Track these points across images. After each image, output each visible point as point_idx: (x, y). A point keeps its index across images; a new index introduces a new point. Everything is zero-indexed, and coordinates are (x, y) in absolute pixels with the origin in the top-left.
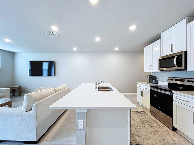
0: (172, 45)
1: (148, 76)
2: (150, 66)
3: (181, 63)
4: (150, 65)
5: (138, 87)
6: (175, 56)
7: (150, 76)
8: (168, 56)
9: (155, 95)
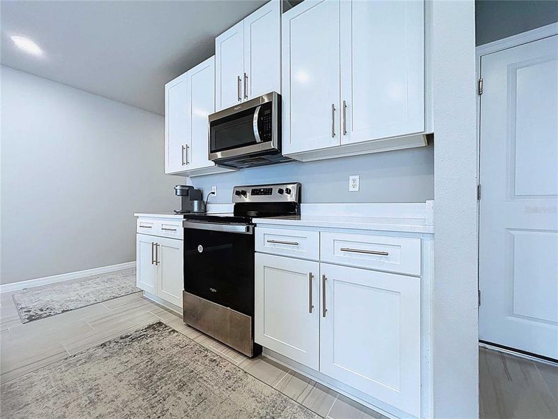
0: (245, 77)
1: (178, 188)
2: (185, 151)
3: (270, 131)
4: (185, 147)
5: (139, 230)
6: (255, 108)
7: (182, 186)
8: (238, 110)
9: (200, 249)
